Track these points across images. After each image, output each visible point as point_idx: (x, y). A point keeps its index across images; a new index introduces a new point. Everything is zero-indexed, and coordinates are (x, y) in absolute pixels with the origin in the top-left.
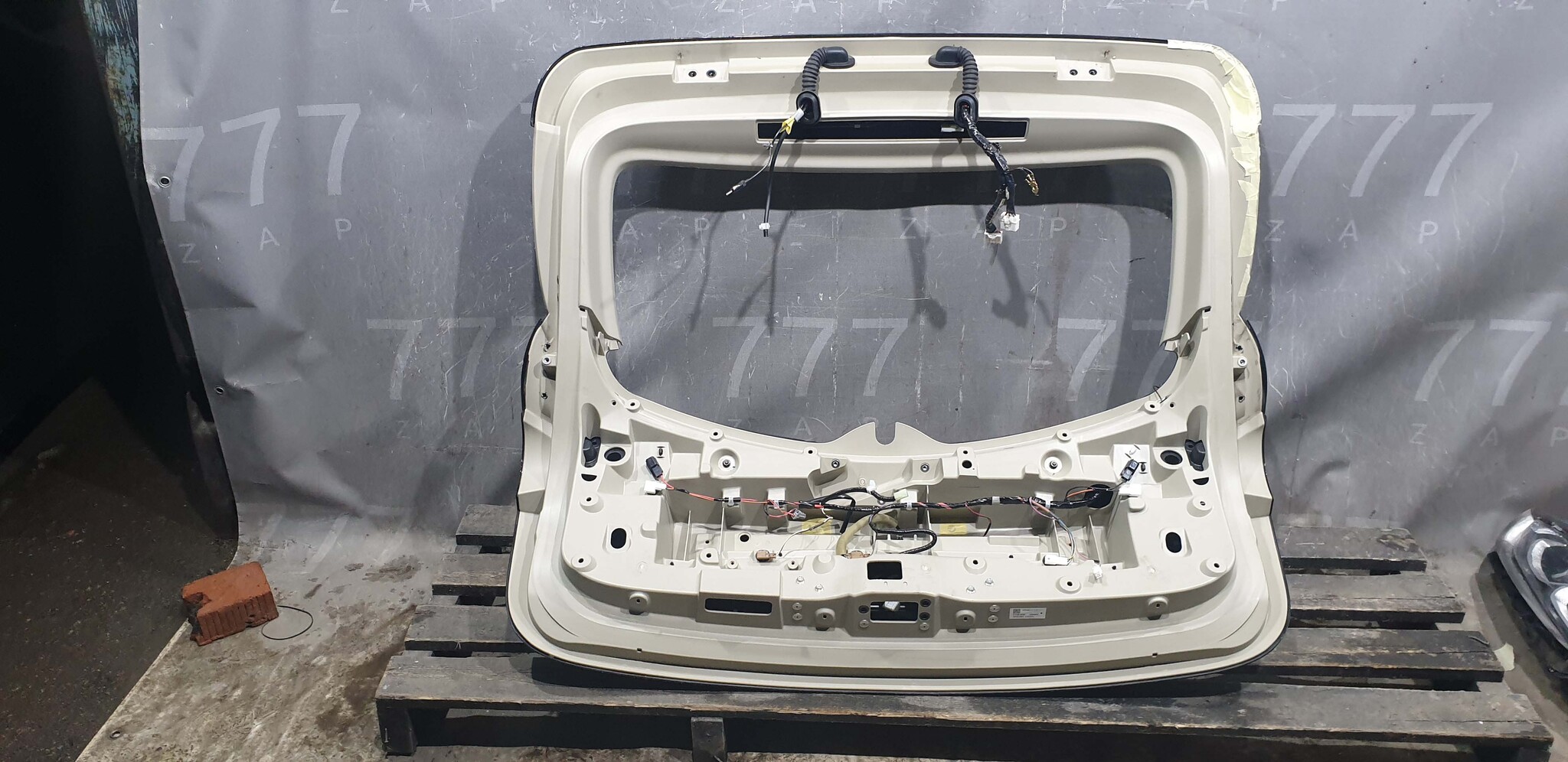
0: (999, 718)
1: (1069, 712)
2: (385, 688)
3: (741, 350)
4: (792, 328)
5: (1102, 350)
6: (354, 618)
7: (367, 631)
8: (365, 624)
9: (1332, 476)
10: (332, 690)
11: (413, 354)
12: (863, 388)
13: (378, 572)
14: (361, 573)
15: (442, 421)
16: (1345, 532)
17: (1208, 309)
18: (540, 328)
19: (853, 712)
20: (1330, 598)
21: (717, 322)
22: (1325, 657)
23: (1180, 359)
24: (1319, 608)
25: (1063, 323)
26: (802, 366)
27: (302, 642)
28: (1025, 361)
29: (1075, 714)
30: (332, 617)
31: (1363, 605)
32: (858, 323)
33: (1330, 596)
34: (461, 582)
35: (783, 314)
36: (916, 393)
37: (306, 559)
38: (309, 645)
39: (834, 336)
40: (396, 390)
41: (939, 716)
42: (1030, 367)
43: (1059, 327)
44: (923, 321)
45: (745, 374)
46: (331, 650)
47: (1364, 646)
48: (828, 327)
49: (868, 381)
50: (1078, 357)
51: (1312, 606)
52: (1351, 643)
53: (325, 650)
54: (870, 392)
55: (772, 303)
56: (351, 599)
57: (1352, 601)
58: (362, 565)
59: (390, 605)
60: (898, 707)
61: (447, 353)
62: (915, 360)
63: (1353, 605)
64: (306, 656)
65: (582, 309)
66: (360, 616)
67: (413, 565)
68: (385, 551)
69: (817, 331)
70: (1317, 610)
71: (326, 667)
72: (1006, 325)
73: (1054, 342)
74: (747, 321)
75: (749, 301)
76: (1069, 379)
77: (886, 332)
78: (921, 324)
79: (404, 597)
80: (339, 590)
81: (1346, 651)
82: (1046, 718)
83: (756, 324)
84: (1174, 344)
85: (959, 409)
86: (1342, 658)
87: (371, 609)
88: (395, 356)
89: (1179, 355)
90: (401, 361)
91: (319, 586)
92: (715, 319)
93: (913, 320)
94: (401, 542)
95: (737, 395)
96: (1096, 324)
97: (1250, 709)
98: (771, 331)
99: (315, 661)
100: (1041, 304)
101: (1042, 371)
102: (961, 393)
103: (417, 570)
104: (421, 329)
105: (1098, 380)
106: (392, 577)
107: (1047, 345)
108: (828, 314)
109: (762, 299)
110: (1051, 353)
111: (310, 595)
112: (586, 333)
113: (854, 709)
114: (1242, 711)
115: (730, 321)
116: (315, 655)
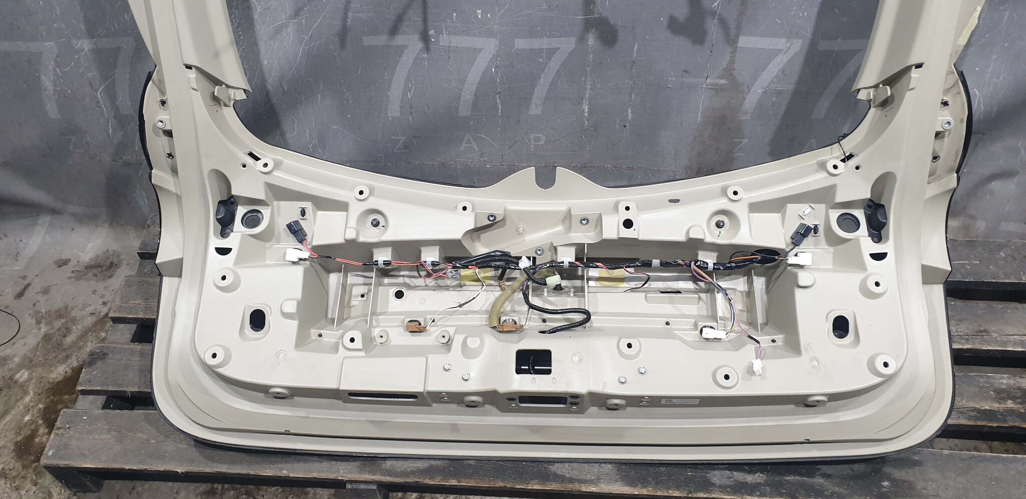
0: (644, 492)
1: (714, 484)
2: (50, 453)
3: (398, 69)
4: (450, 46)
5: (783, 71)
6: (58, 324)
7: (69, 340)
8: (67, 331)
9: (995, 185)
10: (30, 412)
11: (56, 75)
12: (528, 107)
13: (83, 269)
14: (67, 270)
15: (108, 136)
16: (1001, 247)
17: (919, 66)
18: (151, 82)
19: (502, 485)
20: (982, 333)
21: (368, 41)
22: (973, 414)
23: (872, 110)
24: (969, 346)
25: (744, 42)
26: (463, 86)
27: (8, 352)
28: (700, 80)
29: (720, 487)
30: (38, 322)
31: (1015, 343)
32: (521, 44)
33: (981, 331)
34: (136, 314)
35: (439, 32)
36: (583, 112)
37: (18, 253)
38: (14, 356)
39: (495, 57)
40: (52, 110)
41: (585, 488)
42: (704, 86)
43: (739, 46)
44: (592, 40)
45: (405, 93)
46: (33, 363)
47: (1014, 399)
48: (488, 47)
49: (534, 100)
50: (755, 77)
51: (963, 344)
52: (1002, 394)
53: (28, 363)
54: (535, 110)
55: (425, 20)
56: (56, 301)
57: (1005, 338)
58: (69, 260)
59: (90, 309)
60: (546, 477)
61: (93, 74)
62: (583, 79)
63: (1005, 344)
64: (11, 370)
65: (189, 67)
66: (63, 321)
67: (115, 261)
68: (90, 245)
69: (478, 51)
70: (967, 349)
71: (27, 384)
72: (681, 43)
73: (732, 61)
74: (399, 40)
75: (400, 19)
76: (744, 99)
77: (551, 52)
78: (589, 43)
79: (105, 300)
80: (46, 291)
81: (996, 406)
82: (690, 492)
83: (410, 42)
84: (869, 93)
85: (627, 126)
86: (989, 414)
87: (73, 314)
88: (39, 77)
89: (872, 106)
90: (47, 81)
91: (29, 284)
92: (365, 38)
93: (582, 39)
94: (104, 235)
95: (398, 114)
96: (780, 43)
97: (893, 481)
98: (427, 49)
99: (17, 376)
100: (723, 22)
101: (717, 90)
102: (630, 111)
103: (118, 268)
104: (56, 51)
105: (774, 99)
106: (95, 275)
107: (724, 65)
108: (489, 34)
109: (414, 16)
110: (729, 72)
111: (20, 295)
112: (198, 94)
113: (503, 481)
114: (886, 484)
115: (382, 40)
116: (21, 367)
